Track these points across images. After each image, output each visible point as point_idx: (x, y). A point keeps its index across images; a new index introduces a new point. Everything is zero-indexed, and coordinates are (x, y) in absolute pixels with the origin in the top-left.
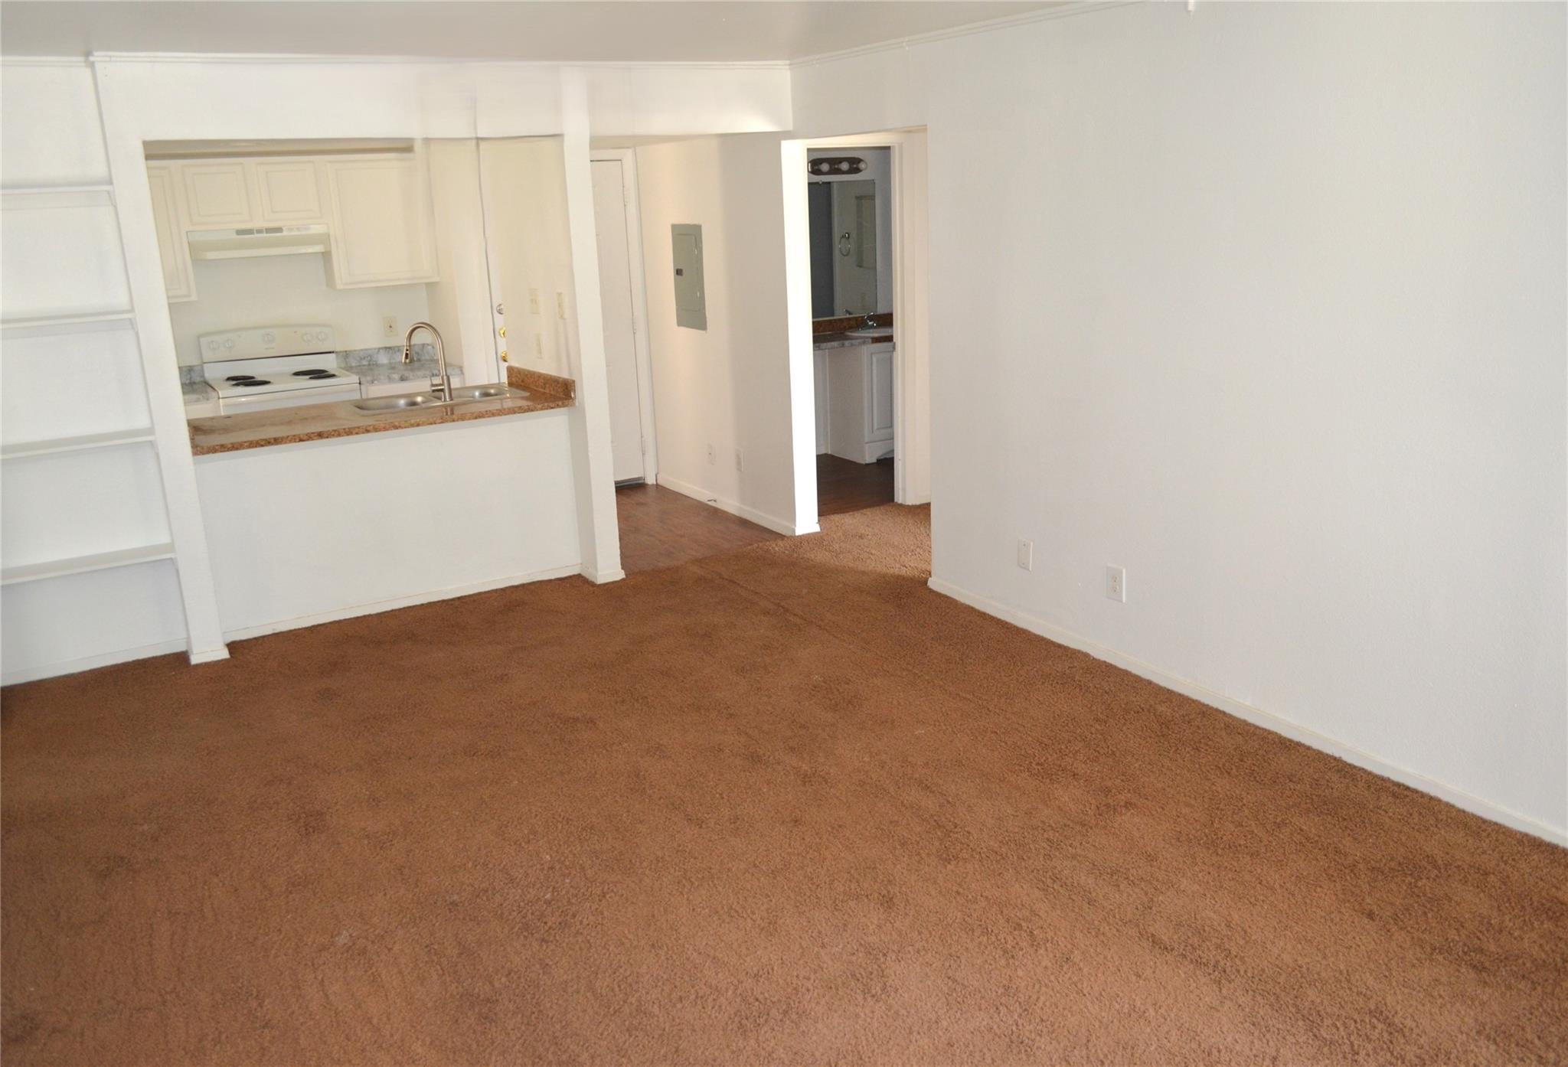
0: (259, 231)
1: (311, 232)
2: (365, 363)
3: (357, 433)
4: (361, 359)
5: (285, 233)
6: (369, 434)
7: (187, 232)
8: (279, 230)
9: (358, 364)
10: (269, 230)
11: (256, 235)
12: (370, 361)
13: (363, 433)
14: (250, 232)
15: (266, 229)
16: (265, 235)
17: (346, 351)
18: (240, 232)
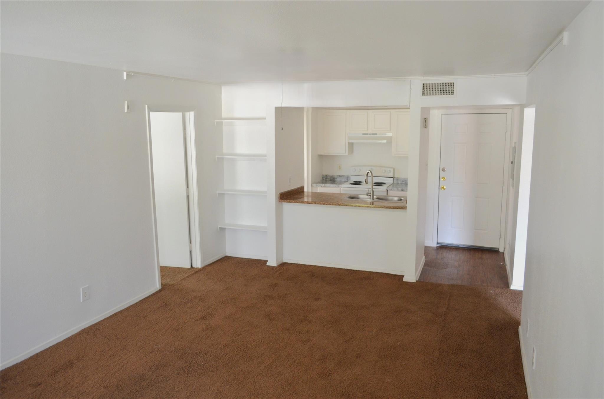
0: (370, 134)
1: (387, 135)
2: (403, 183)
3: (326, 205)
4: (402, 181)
5: (377, 135)
6: (330, 206)
7: (348, 133)
8: (376, 134)
9: (401, 183)
10: (373, 134)
11: (368, 135)
12: (405, 182)
13: (328, 205)
14: (367, 134)
15: (372, 134)
16: (371, 135)
17: (398, 178)
18: (364, 134)
